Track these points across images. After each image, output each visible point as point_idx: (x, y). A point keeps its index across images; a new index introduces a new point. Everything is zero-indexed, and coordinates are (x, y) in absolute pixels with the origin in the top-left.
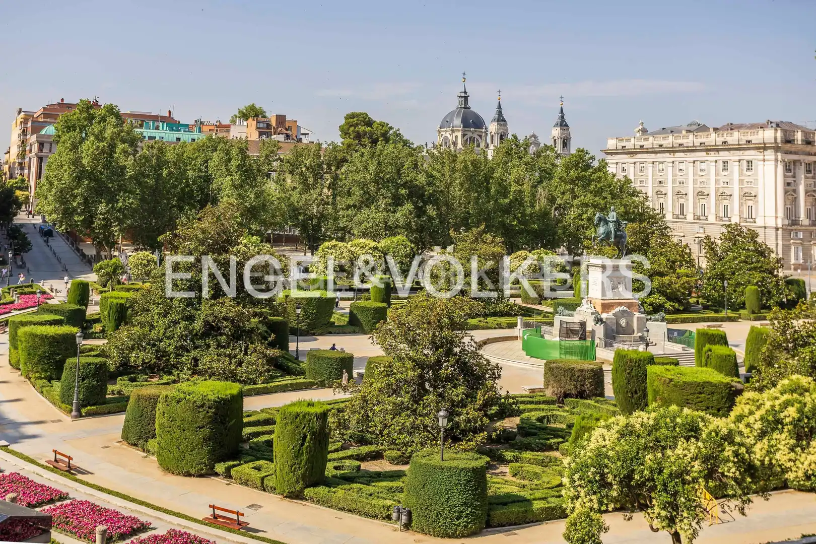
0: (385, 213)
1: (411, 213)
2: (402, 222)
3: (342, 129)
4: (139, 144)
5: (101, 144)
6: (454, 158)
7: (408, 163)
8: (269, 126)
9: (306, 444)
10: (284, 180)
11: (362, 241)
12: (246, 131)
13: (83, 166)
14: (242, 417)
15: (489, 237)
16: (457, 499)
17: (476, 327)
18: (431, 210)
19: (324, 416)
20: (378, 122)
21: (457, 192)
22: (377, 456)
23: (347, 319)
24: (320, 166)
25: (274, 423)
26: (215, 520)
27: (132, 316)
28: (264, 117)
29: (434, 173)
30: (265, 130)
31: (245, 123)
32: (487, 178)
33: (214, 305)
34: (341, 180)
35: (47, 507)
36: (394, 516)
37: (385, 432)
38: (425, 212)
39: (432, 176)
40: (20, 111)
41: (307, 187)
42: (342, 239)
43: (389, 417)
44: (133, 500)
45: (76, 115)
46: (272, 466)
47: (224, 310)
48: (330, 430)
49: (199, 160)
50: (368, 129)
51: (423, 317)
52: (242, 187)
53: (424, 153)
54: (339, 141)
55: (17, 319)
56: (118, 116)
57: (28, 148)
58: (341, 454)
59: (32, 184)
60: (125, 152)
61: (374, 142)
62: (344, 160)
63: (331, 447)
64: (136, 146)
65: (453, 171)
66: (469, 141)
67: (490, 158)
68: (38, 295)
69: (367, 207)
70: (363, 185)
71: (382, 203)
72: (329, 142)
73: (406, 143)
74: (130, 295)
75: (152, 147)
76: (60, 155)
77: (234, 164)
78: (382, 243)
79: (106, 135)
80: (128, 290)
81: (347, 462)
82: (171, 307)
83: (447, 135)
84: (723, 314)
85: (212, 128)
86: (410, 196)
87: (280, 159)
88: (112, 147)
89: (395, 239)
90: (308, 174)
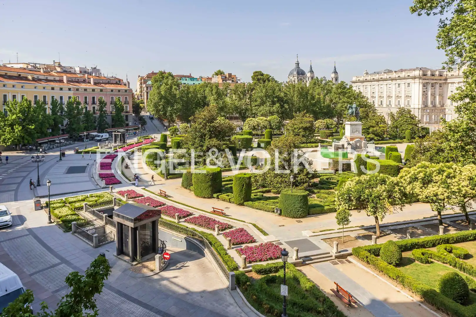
0: (269, 107)
1: (279, 107)
2: (275, 110)
3: (252, 77)
4: (180, 86)
5: (167, 86)
6: (294, 86)
7: (277, 89)
8: (226, 77)
9: (244, 187)
10: (232, 97)
11: (261, 118)
12: (218, 80)
13: (162, 95)
14: (222, 179)
15: (308, 115)
16: (298, 205)
17: (304, 147)
18: (286, 106)
19: (250, 178)
20: (265, 74)
21: (295, 99)
22: (269, 191)
23: (257, 145)
24: (245, 91)
25: (232, 181)
26: (214, 212)
27: (182, 145)
28: (224, 74)
29: (287, 92)
30: (225, 79)
31: (217, 77)
32: (307, 93)
33: (210, 141)
34: (253, 96)
35: (159, 207)
36: (276, 211)
37: (271, 183)
38: (284, 107)
39: (286, 93)
40: (139, 76)
41: (241, 99)
42: (254, 117)
43: (273, 178)
44: (187, 206)
45: (158, 76)
46: (233, 195)
47: (213, 143)
48: (252, 183)
49: (202, 91)
50: (262, 77)
51: (284, 143)
52: (217, 100)
53: (283, 85)
54: (251, 82)
55: (144, 147)
56: (172, 76)
57: (143, 89)
58: (256, 191)
59: (145, 101)
60: (175, 89)
61: (264, 82)
62: (254, 89)
63: (253, 189)
64: (179, 87)
65: (294, 91)
66: (300, 80)
67: (308, 86)
68: (150, 139)
69: (263, 105)
70: (261, 98)
71: (268, 104)
72: (248, 82)
73: (276, 82)
74: (181, 138)
75: (185, 87)
76: (153, 91)
77: (214, 92)
78: (269, 118)
79: (169, 83)
80: (180, 137)
81: (259, 194)
82: (195, 142)
83: (291, 78)
84: (397, 141)
85: (205, 79)
86: (278, 101)
87: (230, 89)
88: (171, 87)
89: (273, 117)
90: (241, 94)
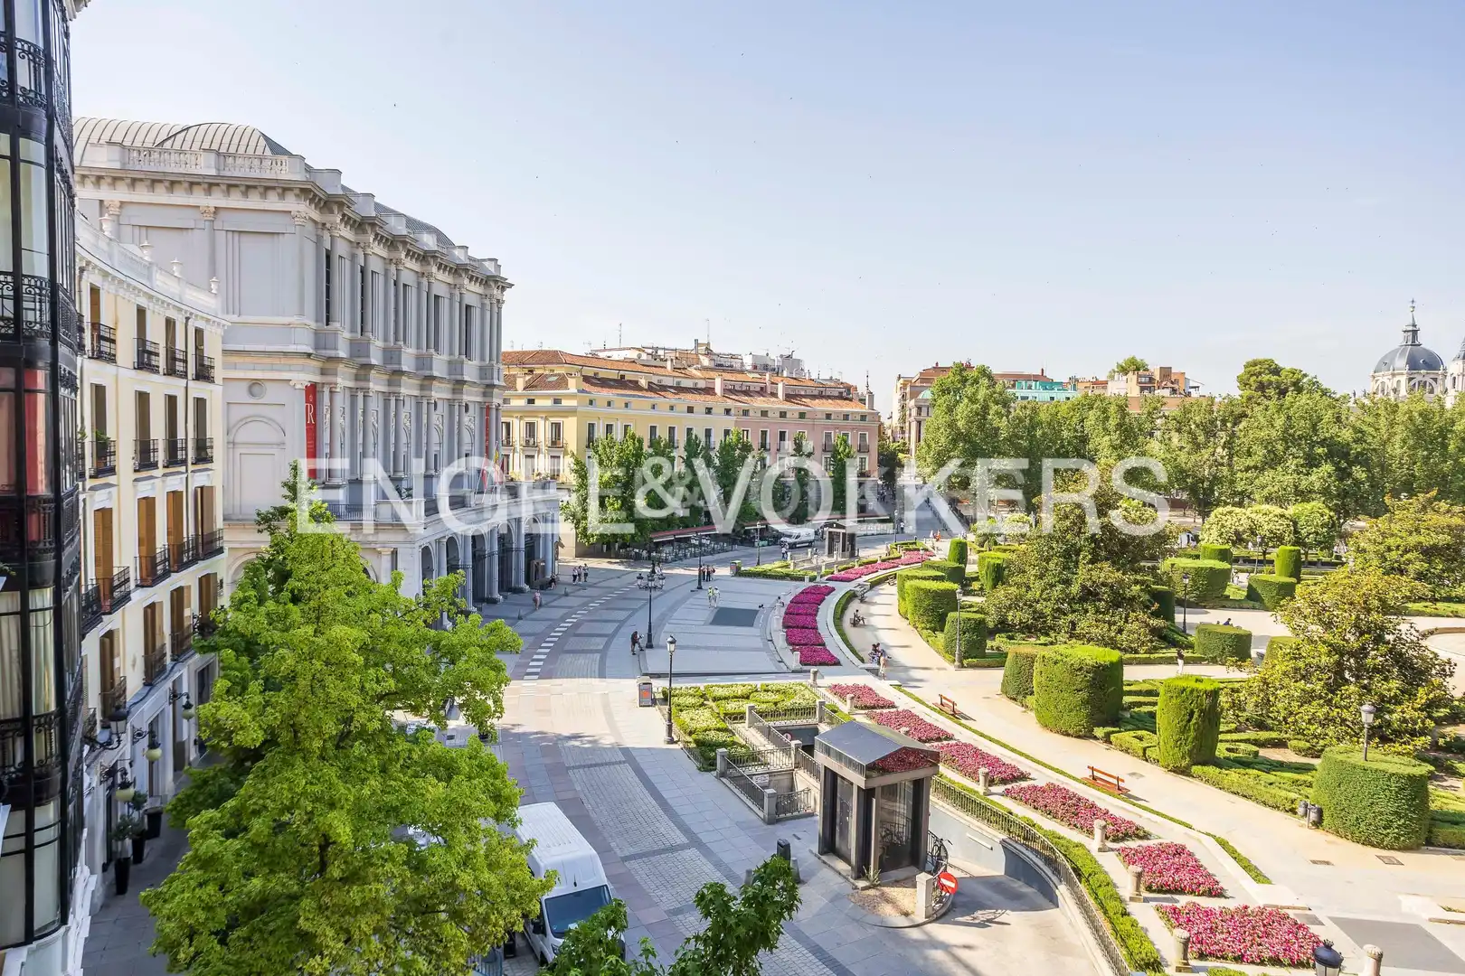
0: (1295, 475)
1: (1330, 477)
2: (1317, 486)
3: (1240, 379)
4: (1012, 405)
5: (975, 406)
6: (1394, 409)
7: (1328, 416)
8: (1151, 380)
9: (1194, 721)
10: (1170, 439)
11: (1266, 507)
12: (1126, 387)
13: (958, 429)
14: (1122, 685)
15: (1443, 505)
16: (1386, 806)
17: (1419, 614)
18: (1359, 473)
19: (1214, 694)
20: (1288, 368)
21: (1396, 449)
22: (1280, 744)
23: (1245, 594)
24: (1212, 422)
25: (1157, 695)
26: (1094, 780)
27: (1009, 576)
28: (1147, 370)
29: (1365, 428)
30: (1148, 385)
31: (1125, 378)
32: (1444, 433)
33: (1091, 570)
34: (1239, 438)
35: (936, 744)
36: (1301, 810)
37: (1289, 720)
38: (1350, 475)
39: (1361, 431)
40: (899, 378)
41: (1197, 447)
42: (1240, 504)
43: (1295, 704)
44: (1013, 750)
45: (950, 378)
46: (1155, 737)
47: (1102, 575)
48: (1222, 710)
49: (1074, 420)
50: (1274, 378)
51: (1343, 596)
52: (1121, 447)
53: (1351, 404)
54: (1236, 393)
55: (904, 573)
56: (990, 377)
57: (908, 413)
58: (1235, 736)
59: (913, 446)
60: (998, 413)
61: (1283, 393)
62: (1244, 415)
63: (1222, 728)
64: (1009, 407)
65: (1392, 424)
66: (1417, 386)
67: (1448, 406)
68: (921, 552)
69: (1273, 468)
70: (1267, 443)
71: (1292, 464)
72: (1224, 395)
73: (1325, 393)
74: (1006, 556)
75: (1025, 407)
76: (937, 418)
77: (1112, 423)
78: (1292, 510)
79: (979, 397)
80: (1005, 551)
81: (1243, 746)
82: (1047, 570)
83: (1385, 379)
85: (1088, 385)
86: (1329, 456)
87: (1164, 416)
88: (985, 408)
89: (1308, 506)
90: (1198, 432)
